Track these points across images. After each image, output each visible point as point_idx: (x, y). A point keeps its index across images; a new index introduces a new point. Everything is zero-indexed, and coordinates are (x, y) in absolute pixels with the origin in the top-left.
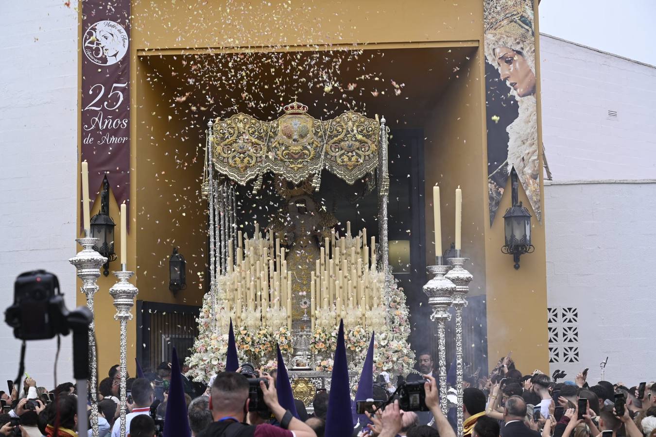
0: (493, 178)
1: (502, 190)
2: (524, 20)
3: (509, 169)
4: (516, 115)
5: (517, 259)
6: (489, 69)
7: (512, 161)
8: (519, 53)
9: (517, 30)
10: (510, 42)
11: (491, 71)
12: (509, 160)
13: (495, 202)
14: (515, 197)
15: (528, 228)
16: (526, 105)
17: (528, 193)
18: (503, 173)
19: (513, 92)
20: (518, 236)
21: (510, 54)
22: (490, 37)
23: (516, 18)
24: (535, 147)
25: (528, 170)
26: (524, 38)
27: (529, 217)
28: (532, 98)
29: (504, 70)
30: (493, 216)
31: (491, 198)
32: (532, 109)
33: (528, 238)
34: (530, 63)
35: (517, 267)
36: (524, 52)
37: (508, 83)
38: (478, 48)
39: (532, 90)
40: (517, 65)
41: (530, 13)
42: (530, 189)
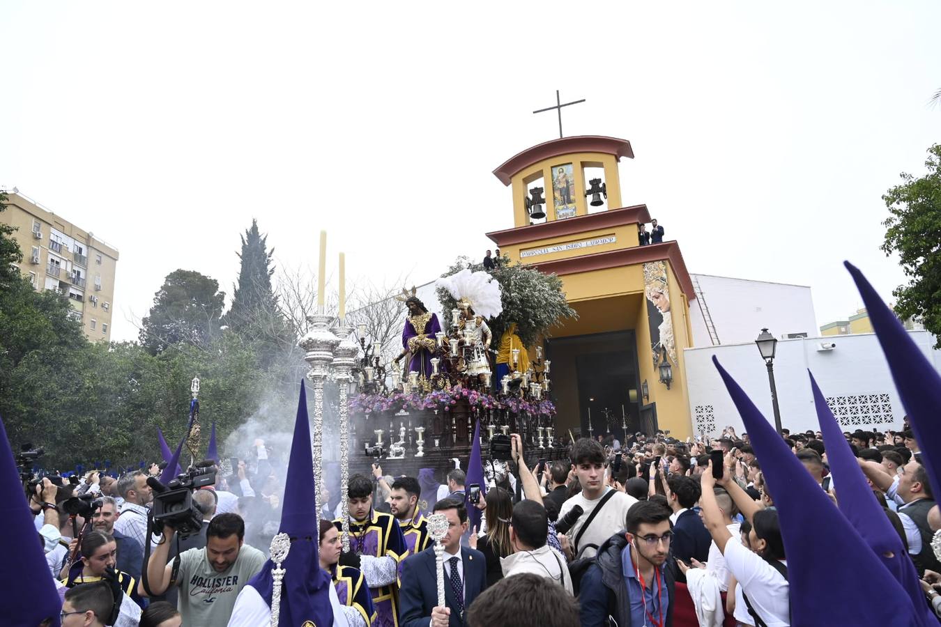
0: (654, 350)
1: (658, 355)
3: (661, 345)
4: (662, 321)
5: (668, 385)
6: (649, 302)
7: (662, 342)
8: (662, 293)
11: (649, 303)
12: (661, 341)
13: (655, 360)
15: (669, 371)
16: (666, 317)
17: (670, 355)
18: (658, 347)
19: (660, 311)
20: (665, 375)
21: (658, 294)
22: (648, 288)
23: (659, 278)
24: (672, 334)
25: (670, 345)
26: (663, 287)
27: (670, 366)
28: (669, 313)
29: (655, 302)
30: (655, 366)
31: (654, 359)
32: (670, 318)
33: (670, 375)
34: (667, 298)
35: (669, 389)
36: (664, 293)
37: (657, 307)
38: (643, 293)
39: (669, 309)
40: (661, 298)
41: (664, 276)
42: (671, 353)
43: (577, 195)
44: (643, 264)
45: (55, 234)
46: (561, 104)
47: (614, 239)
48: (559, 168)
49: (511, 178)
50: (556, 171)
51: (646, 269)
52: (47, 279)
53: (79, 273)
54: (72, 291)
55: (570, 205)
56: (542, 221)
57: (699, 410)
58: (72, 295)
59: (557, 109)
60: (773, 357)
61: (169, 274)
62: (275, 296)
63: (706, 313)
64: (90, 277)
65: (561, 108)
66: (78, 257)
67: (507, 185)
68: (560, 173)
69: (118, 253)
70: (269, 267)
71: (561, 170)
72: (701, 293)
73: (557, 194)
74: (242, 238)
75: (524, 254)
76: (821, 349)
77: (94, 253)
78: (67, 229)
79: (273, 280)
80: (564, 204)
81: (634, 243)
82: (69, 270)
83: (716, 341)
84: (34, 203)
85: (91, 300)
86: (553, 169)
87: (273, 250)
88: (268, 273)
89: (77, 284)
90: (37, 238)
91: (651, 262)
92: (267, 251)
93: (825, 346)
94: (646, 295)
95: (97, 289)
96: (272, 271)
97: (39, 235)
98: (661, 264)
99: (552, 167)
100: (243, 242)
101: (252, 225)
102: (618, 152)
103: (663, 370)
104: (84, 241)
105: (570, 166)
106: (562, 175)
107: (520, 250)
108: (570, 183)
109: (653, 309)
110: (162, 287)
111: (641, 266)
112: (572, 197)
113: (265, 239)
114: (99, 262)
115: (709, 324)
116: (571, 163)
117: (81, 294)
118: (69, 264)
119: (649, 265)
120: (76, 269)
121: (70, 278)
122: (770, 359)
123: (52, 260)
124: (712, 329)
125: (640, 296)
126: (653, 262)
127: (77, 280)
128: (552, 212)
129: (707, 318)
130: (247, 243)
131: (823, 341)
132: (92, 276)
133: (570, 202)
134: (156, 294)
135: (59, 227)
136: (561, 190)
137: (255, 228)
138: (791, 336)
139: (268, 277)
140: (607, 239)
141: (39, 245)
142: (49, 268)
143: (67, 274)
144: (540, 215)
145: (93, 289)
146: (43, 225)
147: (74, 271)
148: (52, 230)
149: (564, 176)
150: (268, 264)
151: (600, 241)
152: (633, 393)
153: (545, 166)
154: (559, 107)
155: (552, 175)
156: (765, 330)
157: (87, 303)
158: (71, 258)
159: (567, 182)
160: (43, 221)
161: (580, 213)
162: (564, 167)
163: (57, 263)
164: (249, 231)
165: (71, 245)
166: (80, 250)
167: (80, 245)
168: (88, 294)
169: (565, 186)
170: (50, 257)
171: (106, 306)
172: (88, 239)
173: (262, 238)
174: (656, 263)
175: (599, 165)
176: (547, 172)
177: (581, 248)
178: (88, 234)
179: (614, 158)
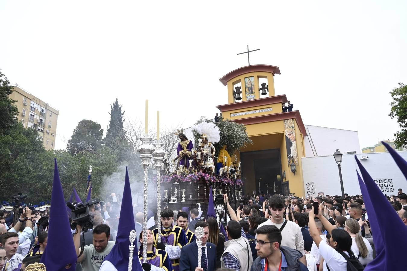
0: (288, 158)
2: (292, 127)
3: (291, 156)
4: (292, 145)
5: (294, 173)
6: (286, 137)
7: (292, 154)
8: (292, 133)
9: (291, 129)
10: (290, 131)
11: (287, 137)
13: (289, 162)
14: (293, 161)
15: (295, 167)
16: (294, 143)
17: (295, 160)
19: (291, 141)
20: (293, 169)
21: (290, 133)
22: (286, 131)
23: (291, 127)
24: (296, 151)
25: (295, 156)
26: (292, 130)
27: (295, 165)
28: (295, 142)
29: (289, 137)
30: (289, 165)
31: (288, 162)
32: (295, 144)
33: (295, 169)
34: (294, 135)
35: (294, 175)
36: (293, 133)
37: (290, 139)
38: (284, 133)
39: (295, 140)
40: (292, 135)
41: (293, 126)
42: (296, 159)
43: (255, 90)
44: (284, 120)
45: (32, 104)
46: (249, 51)
47: (271, 109)
48: (248, 78)
49: (227, 82)
50: (247, 80)
51: (285, 123)
52: (28, 123)
53: (42, 120)
54: (39, 128)
55: (252, 94)
56: (240, 101)
57: (308, 184)
58: (39, 129)
59: (247, 53)
60: (341, 162)
61: (80, 121)
62: (125, 131)
63: (311, 142)
64: (47, 122)
65: (249, 53)
66: (42, 114)
67: (225, 85)
68: (248, 80)
69: (59, 112)
70: (123, 119)
71: (249, 79)
72: (309, 133)
73: (247, 90)
74: (111, 106)
75: (232, 115)
76: (362, 159)
77: (49, 112)
78: (38, 102)
79: (124, 125)
80: (250, 94)
81: (280, 111)
82: (38, 119)
83: (315, 154)
84: (24, 90)
85: (47, 132)
86: (245, 79)
87: (124, 112)
88: (122, 121)
89: (41, 125)
90: (25, 105)
91: (287, 119)
92: (122, 112)
93: (364, 157)
94: (285, 134)
95: (50, 127)
96: (124, 121)
97: (26, 104)
98: (292, 121)
99: (245, 78)
100: (112, 108)
101: (116, 101)
102: (273, 72)
103: (292, 167)
104: (44, 107)
105: (253, 78)
106: (249, 81)
107: (231, 113)
108: (253, 85)
109: (288, 140)
110: (77, 127)
111: (283, 121)
112: (253, 91)
113: (121, 107)
114: (51, 116)
115: (313, 147)
116: (253, 76)
117: (42, 129)
118: (38, 116)
119: (286, 121)
120: (41, 118)
121: (38, 122)
122: (339, 163)
123: (31, 115)
124: (314, 149)
125: (282, 134)
126: (288, 119)
127: (41, 123)
128: (245, 97)
129: (312, 144)
130: (113, 109)
131: (363, 155)
132: (48, 121)
133: (252, 93)
134: (74, 130)
135: (34, 100)
136: (248, 88)
137: (117, 102)
138: (349, 153)
139: (122, 123)
140: (268, 109)
141: (25, 108)
142: (30, 118)
143: (37, 121)
144: (240, 99)
145: (48, 127)
146: (27, 100)
147: (40, 119)
148: (32, 102)
149: (250, 82)
150: (122, 118)
151: (265, 110)
152: (279, 176)
153: (242, 77)
154: (248, 52)
155: (245, 82)
156: (337, 150)
157: (45, 133)
158: (39, 114)
159: (251, 84)
160: (28, 98)
161: (257, 98)
162: (250, 78)
163: (33, 116)
164: (114, 103)
165: (39, 108)
166: (43, 110)
167: (43, 108)
168: (46, 129)
169: (250, 86)
170: (30, 113)
171: (53, 135)
172: (46, 106)
173: (120, 107)
174: (290, 120)
175: (266, 77)
176: (243, 80)
177: (257, 113)
178: (46, 104)
179: (272, 74)
